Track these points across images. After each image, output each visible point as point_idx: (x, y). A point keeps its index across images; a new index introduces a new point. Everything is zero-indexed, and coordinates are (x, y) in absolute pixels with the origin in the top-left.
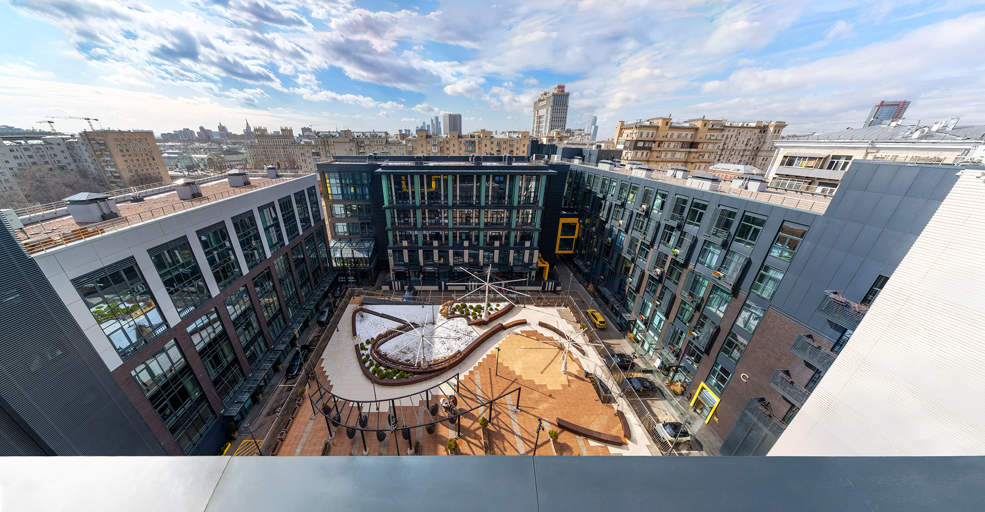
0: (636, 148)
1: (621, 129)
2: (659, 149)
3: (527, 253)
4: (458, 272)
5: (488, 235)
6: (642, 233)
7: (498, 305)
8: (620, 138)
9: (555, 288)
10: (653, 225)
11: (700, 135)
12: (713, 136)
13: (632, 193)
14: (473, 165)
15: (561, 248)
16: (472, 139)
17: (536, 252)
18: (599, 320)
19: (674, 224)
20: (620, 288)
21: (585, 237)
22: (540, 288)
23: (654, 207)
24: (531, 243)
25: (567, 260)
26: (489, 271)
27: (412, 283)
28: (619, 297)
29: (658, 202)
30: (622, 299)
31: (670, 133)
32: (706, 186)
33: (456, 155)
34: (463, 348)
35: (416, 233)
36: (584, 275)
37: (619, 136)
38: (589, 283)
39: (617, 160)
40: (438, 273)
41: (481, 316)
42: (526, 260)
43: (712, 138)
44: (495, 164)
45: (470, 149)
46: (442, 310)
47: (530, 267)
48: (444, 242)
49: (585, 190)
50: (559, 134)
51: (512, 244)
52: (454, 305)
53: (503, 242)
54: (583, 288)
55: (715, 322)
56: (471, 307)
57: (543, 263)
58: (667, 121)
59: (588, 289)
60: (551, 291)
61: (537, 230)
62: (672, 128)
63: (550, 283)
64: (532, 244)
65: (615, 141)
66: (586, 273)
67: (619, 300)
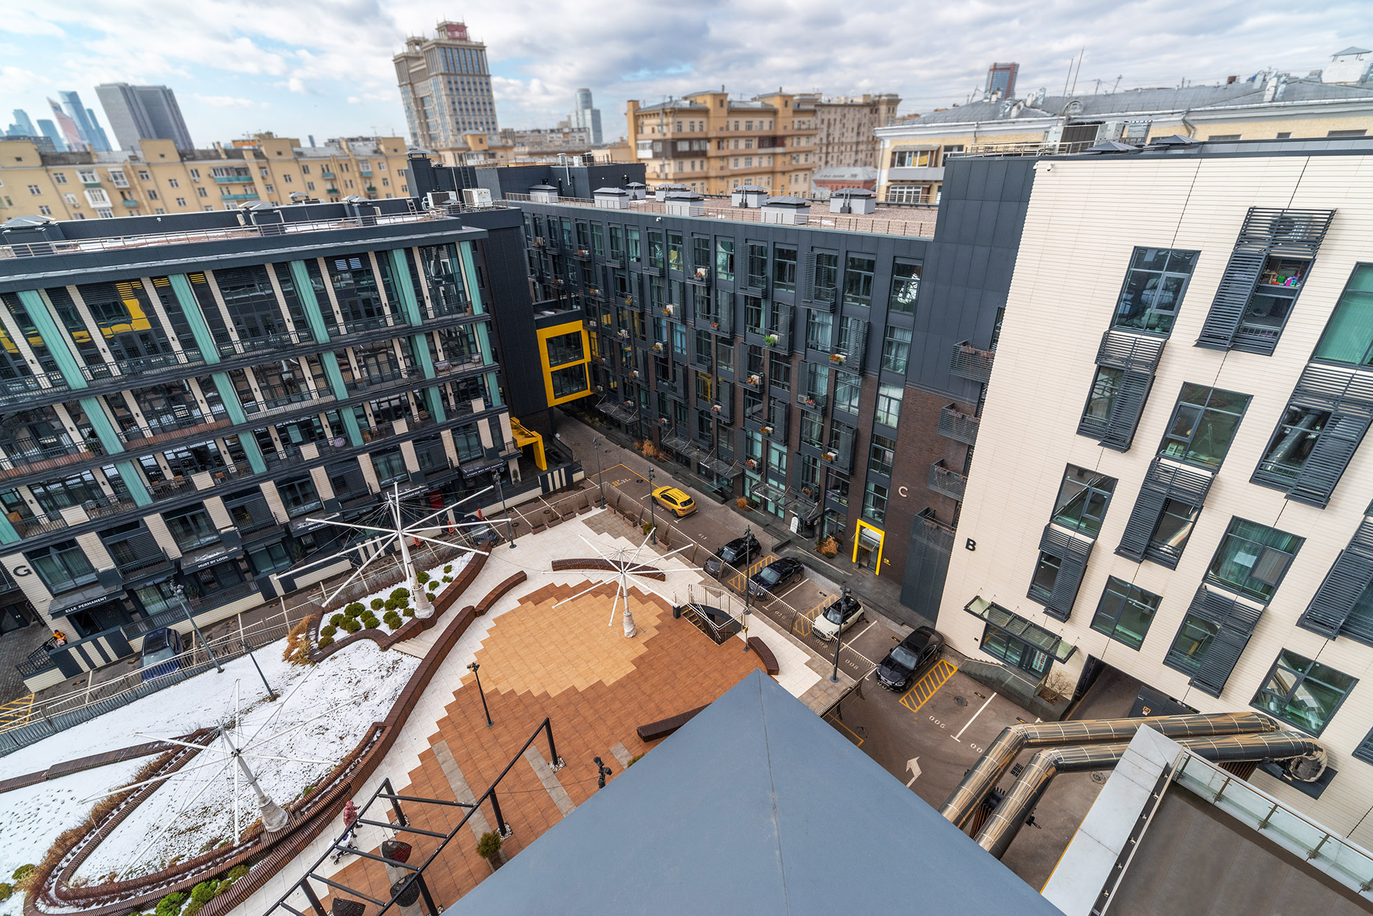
0: (677, 155)
1: (636, 117)
2: (721, 153)
3: (484, 426)
4: (313, 533)
5: (369, 411)
6: (712, 319)
7: (448, 570)
8: (639, 136)
9: (569, 478)
10: (724, 300)
11: (781, 122)
12: (804, 123)
13: (674, 248)
14: (257, 235)
15: (559, 392)
16: (236, 163)
17: (504, 418)
18: (678, 502)
19: (756, 292)
20: (701, 429)
21: (608, 354)
22: (538, 492)
23: (720, 269)
24: (485, 400)
25: (583, 411)
26: (394, 500)
27: (157, 622)
28: (704, 444)
29: (722, 258)
30: (711, 447)
31: (732, 120)
32: (788, 218)
33: (193, 208)
34: (383, 713)
35: (111, 471)
36: (628, 429)
37: (636, 132)
38: (641, 440)
39: (636, 184)
40: (248, 557)
41: (410, 613)
42: (487, 442)
43: (803, 127)
44: (324, 226)
45: (237, 191)
46: (289, 652)
47: (502, 454)
48: (233, 469)
49: (579, 259)
50: (481, 141)
51: (440, 417)
52: (326, 621)
53: (417, 419)
54: (634, 455)
55: (850, 425)
56: (377, 604)
57: (527, 436)
58: (720, 98)
59: (644, 452)
60: (563, 489)
61: (487, 370)
62: (733, 111)
63: (556, 473)
64: (488, 404)
65: (632, 143)
66: (632, 424)
67: (707, 449)
